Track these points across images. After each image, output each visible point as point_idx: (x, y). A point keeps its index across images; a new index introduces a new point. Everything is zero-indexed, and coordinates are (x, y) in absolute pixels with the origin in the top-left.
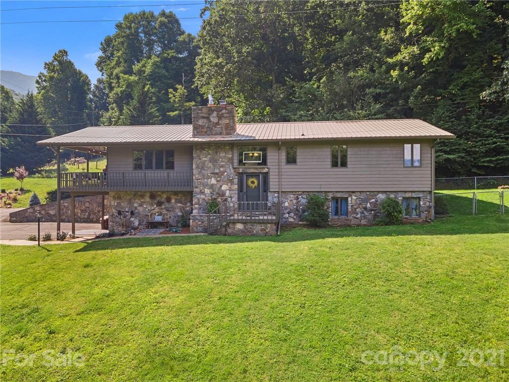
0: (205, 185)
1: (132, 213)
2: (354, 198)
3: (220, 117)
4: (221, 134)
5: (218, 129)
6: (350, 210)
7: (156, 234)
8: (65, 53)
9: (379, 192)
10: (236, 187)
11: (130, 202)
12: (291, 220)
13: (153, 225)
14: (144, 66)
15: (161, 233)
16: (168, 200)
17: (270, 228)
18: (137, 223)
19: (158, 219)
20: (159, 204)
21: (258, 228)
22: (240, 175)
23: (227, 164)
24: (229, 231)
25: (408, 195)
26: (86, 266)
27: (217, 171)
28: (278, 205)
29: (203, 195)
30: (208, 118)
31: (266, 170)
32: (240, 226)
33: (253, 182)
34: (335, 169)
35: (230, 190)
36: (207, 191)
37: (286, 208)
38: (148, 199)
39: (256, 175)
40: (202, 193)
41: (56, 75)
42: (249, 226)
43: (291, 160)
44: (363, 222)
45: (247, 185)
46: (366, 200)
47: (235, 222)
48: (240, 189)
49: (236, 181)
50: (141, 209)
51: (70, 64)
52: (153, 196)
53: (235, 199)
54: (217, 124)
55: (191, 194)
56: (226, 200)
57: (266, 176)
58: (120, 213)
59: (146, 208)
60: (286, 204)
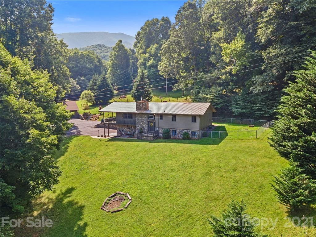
0: (139, 124)
1: (122, 130)
2: (178, 131)
3: (143, 105)
4: (143, 110)
5: (142, 109)
6: (177, 134)
7: (126, 138)
8: (121, 41)
9: (185, 129)
10: (147, 125)
11: (122, 128)
12: (161, 136)
13: (128, 134)
14: (151, 49)
15: (128, 137)
16: (131, 127)
17: (152, 139)
18: (123, 133)
19: (129, 133)
20: (129, 128)
21: (149, 138)
22: (148, 122)
23: (145, 119)
24: (142, 138)
25: (193, 131)
26: (106, 145)
27: (142, 121)
28: (158, 131)
29: (139, 127)
30: (140, 105)
31: (155, 121)
32: (145, 137)
33: (152, 124)
34: (173, 122)
35: (146, 126)
36: (140, 126)
37: (160, 132)
38: (126, 127)
39: (152, 122)
40: (138, 126)
41: (117, 53)
42: (147, 137)
43: (161, 119)
44: (181, 138)
45: (150, 125)
46: (181, 132)
47: (143, 136)
48: (148, 126)
49: (147, 124)
50: (124, 129)
51: (123, 47)
52: (127, 126)
53: (147, 129)
54: (142, 107)
55: (136, 126)
56: (144, 129)
57: (155, 122)
58: (119, 130)
59: (126, 129)
60: (160, 131)
